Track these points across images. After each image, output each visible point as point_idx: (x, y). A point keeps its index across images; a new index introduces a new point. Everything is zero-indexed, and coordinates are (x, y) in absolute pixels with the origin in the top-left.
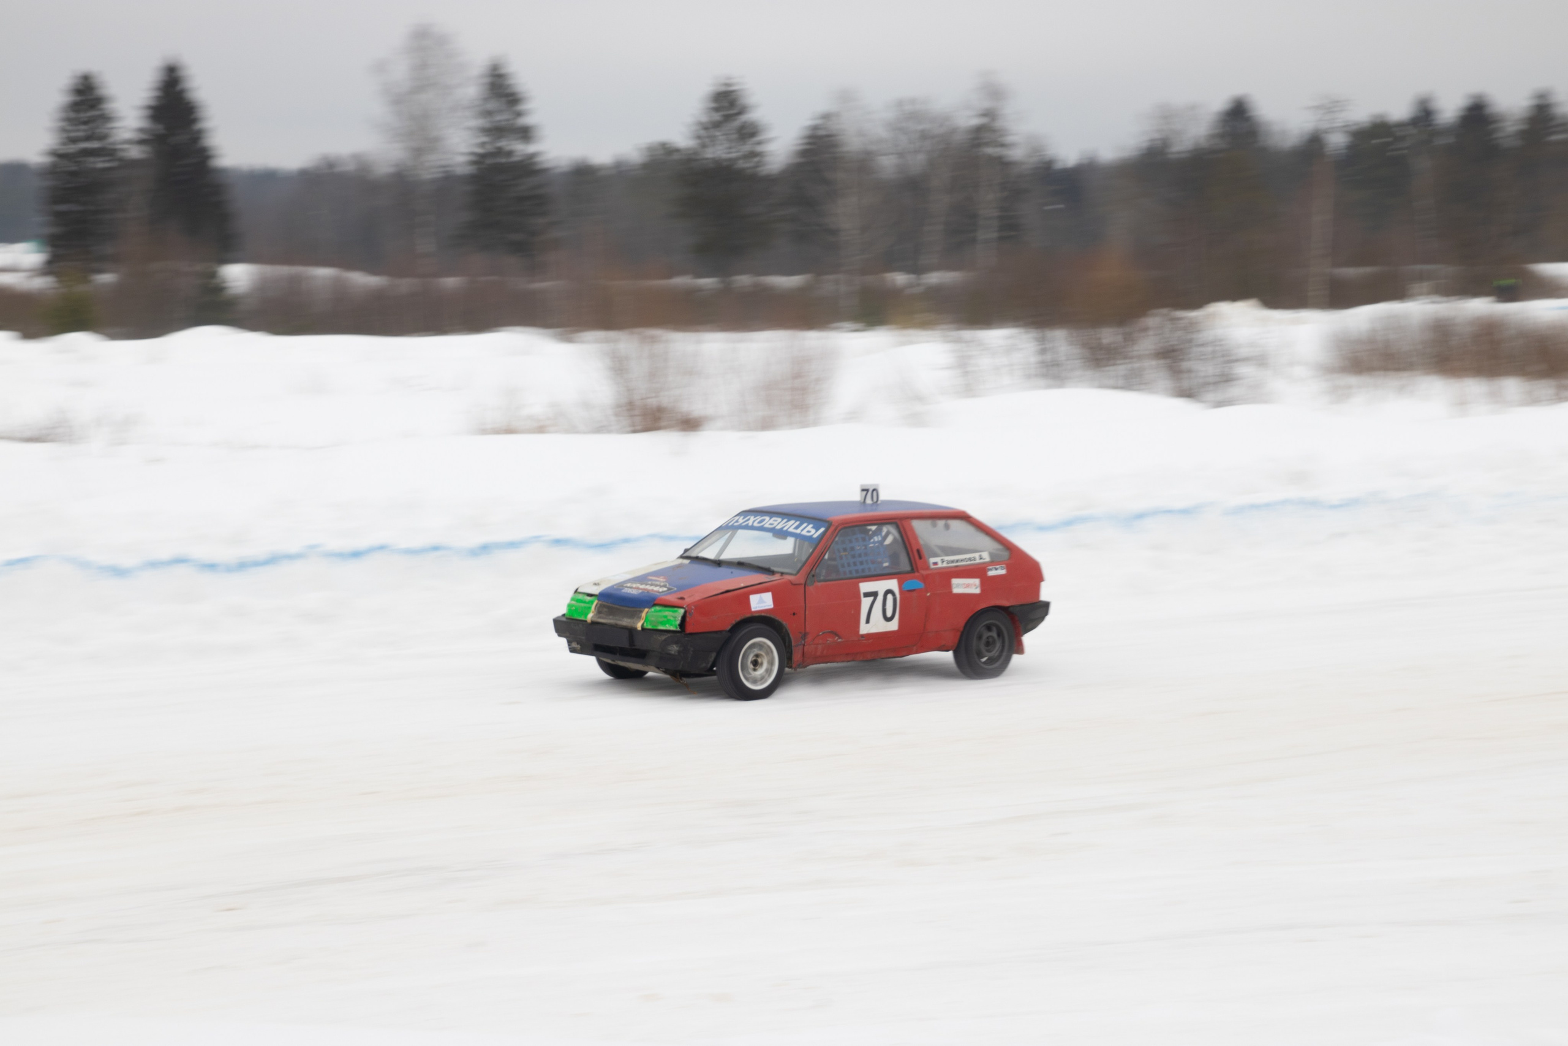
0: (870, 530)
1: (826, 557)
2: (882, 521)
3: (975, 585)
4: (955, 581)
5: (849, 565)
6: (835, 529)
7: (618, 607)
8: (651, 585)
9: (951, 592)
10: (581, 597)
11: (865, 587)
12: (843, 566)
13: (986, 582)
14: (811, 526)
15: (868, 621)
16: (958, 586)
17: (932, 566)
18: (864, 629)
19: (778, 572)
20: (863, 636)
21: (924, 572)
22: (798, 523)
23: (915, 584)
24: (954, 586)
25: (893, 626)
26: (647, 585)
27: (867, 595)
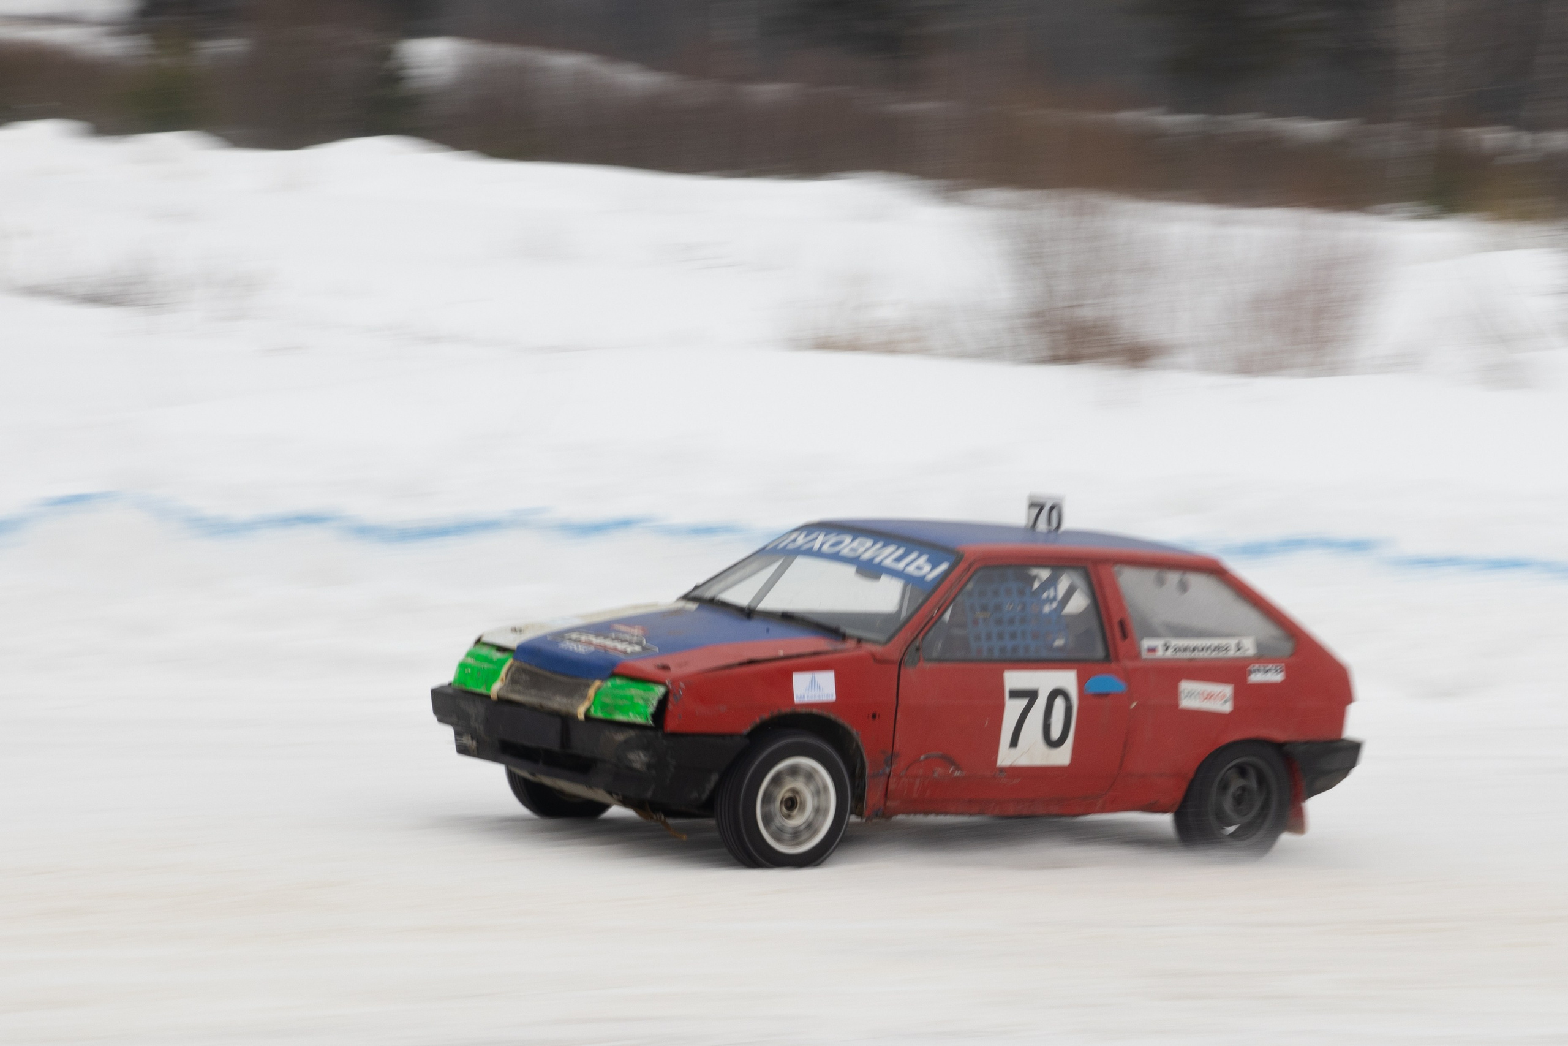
0: (1035, 578)
1: (947, 616)
2: (1060, 563)
3: (1224, 696)
4: (1186, 686)
5: (989, 637)
6: (970, 566)
7: (548, 674)
8: (616, 639)
9: (1177, 705)
10: (485, 651)
11: (1014, 679)
12: (978, 638)
13: (1244, 692)
14: (924, 558)
15: (1014, 743)
16: (1191, 694)
17: (1145, 655)
18: (1006, 757)
19: (852, 637)
20: (1003, 770)
21: (1129, 664)
22: (901, 551)
23: (1109, 683)
24: (1182, 696)
25: (1062, 756)
26: (606, 637)
27: (1016, 694)
